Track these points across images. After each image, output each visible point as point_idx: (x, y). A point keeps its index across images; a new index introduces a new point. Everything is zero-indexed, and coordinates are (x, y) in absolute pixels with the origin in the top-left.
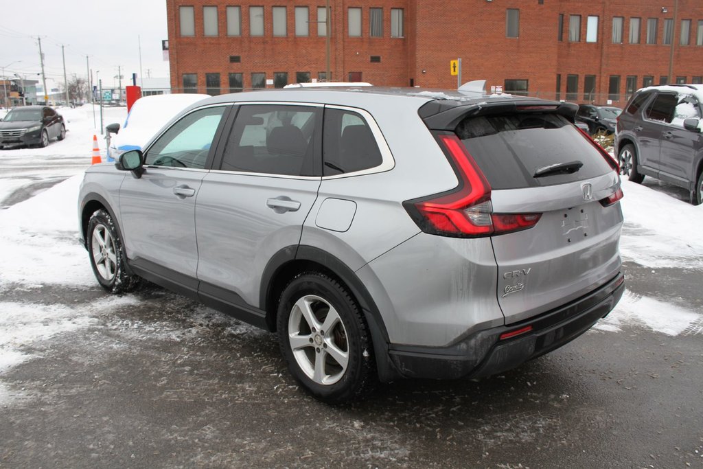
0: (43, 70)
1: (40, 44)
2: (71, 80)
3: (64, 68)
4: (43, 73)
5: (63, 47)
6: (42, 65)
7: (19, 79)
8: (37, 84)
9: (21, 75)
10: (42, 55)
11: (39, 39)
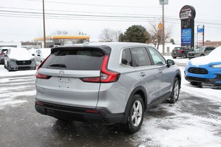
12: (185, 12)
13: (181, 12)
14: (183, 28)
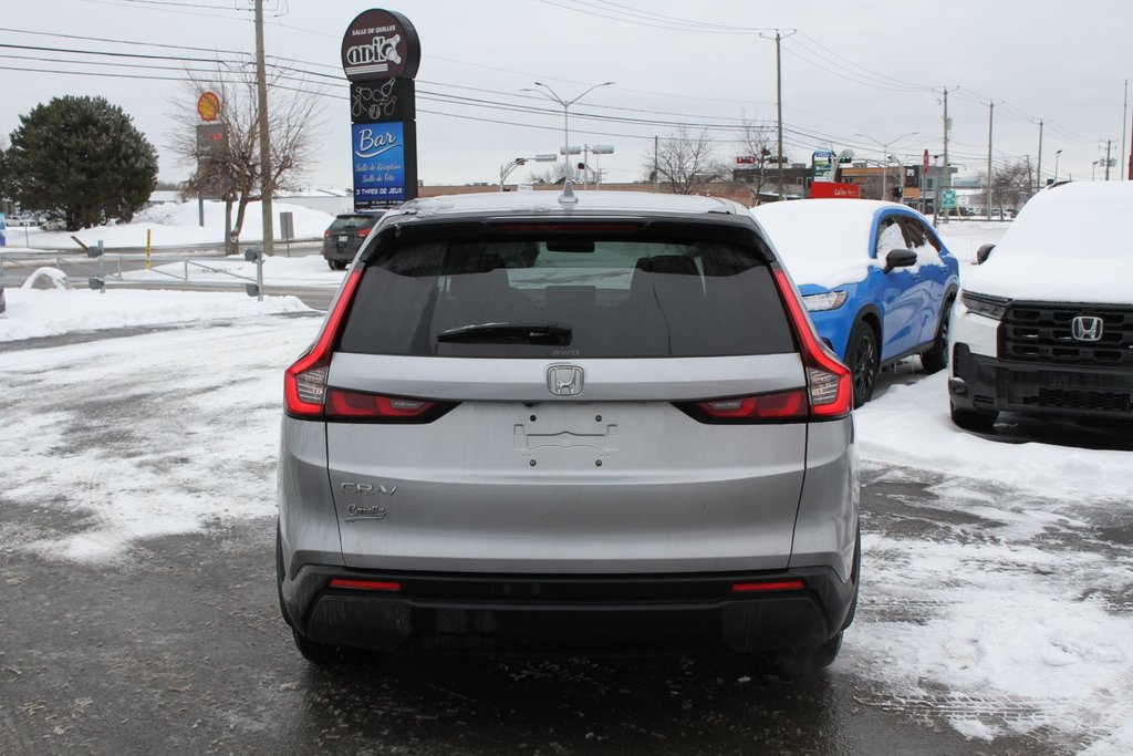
0: (946, 150)
1: (945, 101)
2: (999, 166)
3: (990, 146)
4: (945, 155)
5: (992, 106)
6: (946, 140)
7: (896, 165)
8: (953, 175)
9: (899, 158)
10: (947, 122)
11: (946, 93)
12: (368, 39)
13: (349, 41)
14: (360, 119)
